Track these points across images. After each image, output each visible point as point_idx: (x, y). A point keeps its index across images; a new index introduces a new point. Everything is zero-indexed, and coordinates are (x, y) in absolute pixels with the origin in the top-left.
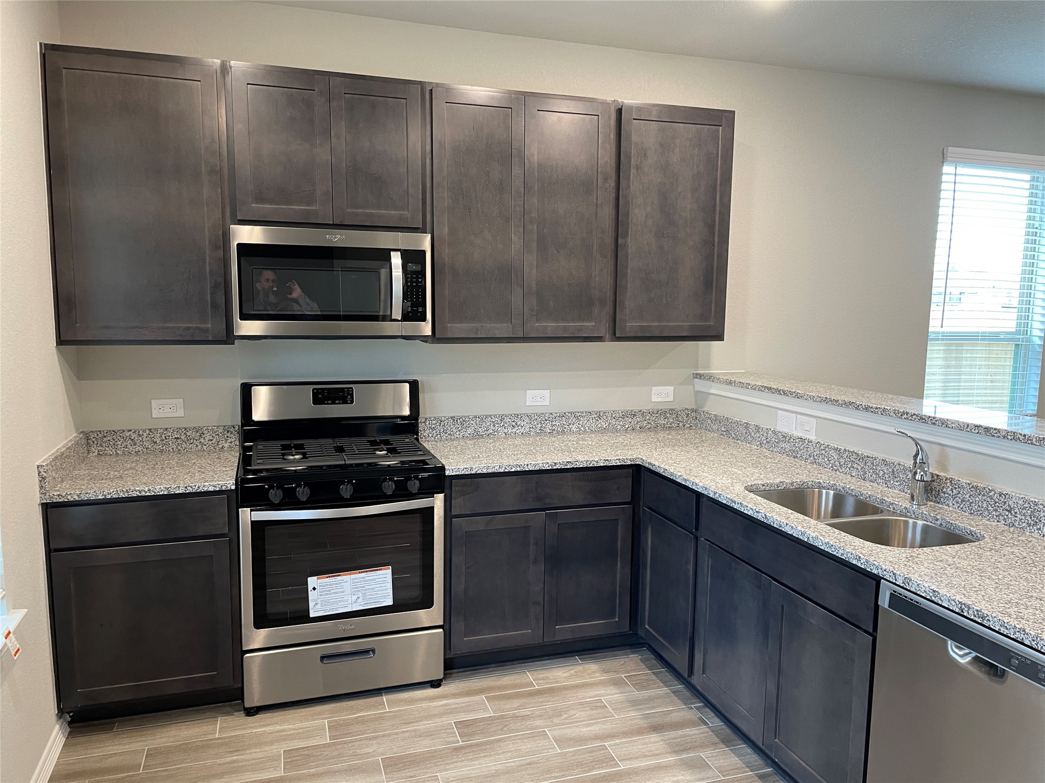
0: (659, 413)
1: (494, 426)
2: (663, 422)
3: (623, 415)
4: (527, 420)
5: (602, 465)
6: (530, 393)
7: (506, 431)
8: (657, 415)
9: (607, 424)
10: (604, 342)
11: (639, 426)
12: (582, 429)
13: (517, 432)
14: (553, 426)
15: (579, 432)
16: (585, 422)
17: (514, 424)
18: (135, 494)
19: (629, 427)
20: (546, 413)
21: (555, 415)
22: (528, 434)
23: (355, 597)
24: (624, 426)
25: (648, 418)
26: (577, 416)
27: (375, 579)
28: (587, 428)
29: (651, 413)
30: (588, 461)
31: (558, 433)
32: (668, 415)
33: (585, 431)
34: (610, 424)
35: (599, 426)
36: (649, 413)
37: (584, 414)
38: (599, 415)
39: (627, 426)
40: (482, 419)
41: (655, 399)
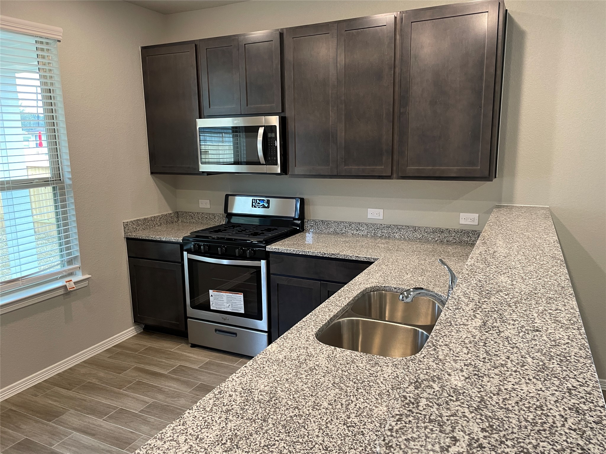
0: (463, 232)
1: (345, 228)
2: (466, 239)
3: (433, 231)
4: (366, 227)
5: (354, 259)
6: (370, 210)
7: (352, 232)
8: (461, 234)
9: (421, 236)
10: (392, 179)
11: (446, 240)
12: (403, 237)
13: (360, 233)
14: (382, 232)
15: (400, 239)
16: (405, 232)
17: (357, 228)
18: (150, 239)
19: (438, 240)
20: (378, 224)
21: (384, 226)
22: (366, 236)
23: (228, 305)
24: (434, 238)
25: (453, 235)
26: (399, 228)
27: (236, 298)
28: (406, 237)
29: (457, 232)
30: (345, 255)
31: (386, 238)
32: (471, 235)
33: (404, 239)
34: (423, 236)
35: (415, 236)
36: (455, 232)
37: (404, 227)
38: (415, 229)
39: (436, 239)
40: (339, 223)
41: (462, 222)
